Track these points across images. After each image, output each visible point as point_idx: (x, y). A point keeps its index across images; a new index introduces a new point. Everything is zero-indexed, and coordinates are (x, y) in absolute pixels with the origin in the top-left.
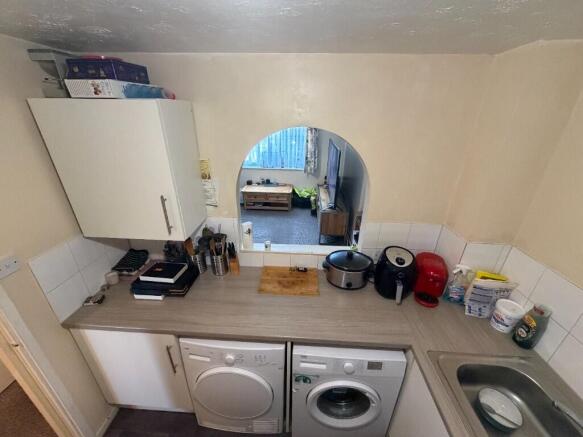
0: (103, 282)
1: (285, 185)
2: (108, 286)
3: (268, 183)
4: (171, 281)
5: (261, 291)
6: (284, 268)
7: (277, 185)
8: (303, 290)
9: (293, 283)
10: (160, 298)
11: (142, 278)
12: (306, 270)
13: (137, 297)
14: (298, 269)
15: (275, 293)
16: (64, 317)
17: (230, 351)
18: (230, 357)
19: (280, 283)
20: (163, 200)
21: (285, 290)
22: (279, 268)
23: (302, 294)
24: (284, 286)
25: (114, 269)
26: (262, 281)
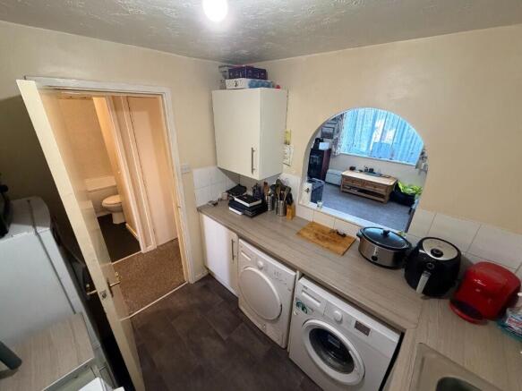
0: (220, 196)
1: (389, 177)
2: (221, 200)
3: (371, 171)
4: (248, 205)
5: (298, 233)
6: (327, 228)
7: (381, 175)
8: (332, 246)
9: (327, 239)
10: (240, 213)
11: (236, 199)
12: (344, 236)
13: (230, 208)
14: (338, 233)
15: (308, 240)
16: (198, 205)
17: (262, 260)
18: (261, 264)
19: (316, 234)
20: (253, 151)
21: (317, 241)
22: (323, 226)
24: (318, 238)
25: (228, 192)
26: (304, 229)
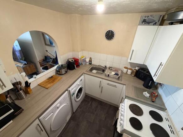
5: (48, 88)
9: (53, 81)
12: (52, 77)
14: (50, 78)
19: (50, 83)
23: (59, 80)
